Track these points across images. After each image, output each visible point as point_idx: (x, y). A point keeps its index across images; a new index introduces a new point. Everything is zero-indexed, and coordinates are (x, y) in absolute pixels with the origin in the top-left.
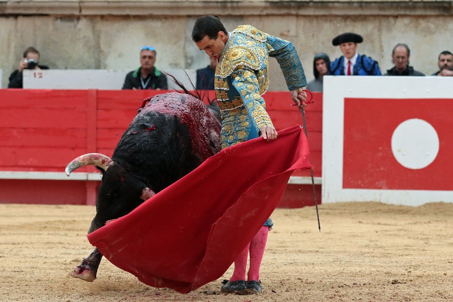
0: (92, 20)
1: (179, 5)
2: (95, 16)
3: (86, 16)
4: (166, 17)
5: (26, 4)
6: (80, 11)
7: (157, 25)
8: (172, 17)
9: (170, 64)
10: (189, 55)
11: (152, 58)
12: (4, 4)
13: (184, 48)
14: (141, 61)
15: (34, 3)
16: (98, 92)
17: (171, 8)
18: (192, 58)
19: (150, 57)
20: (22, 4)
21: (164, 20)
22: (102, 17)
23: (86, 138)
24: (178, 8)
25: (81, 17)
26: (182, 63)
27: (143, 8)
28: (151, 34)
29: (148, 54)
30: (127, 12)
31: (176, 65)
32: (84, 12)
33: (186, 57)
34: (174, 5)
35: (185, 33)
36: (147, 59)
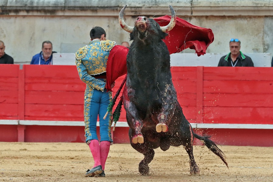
0: (199, 19)
1: (259, 9)
2: (202, 17)
3: (195, 17)
4: (250, 17)
5: (155, 9)
6: (192, 13)
7: (244, 22)
8: (255, 17)
9: (253, 49)
10: (266, 43)
11: (238, 47)
12: (140, 9)
13: (263, 39)
14: (231, 50)
15: (160, 8)
16: (203, 68)
17: (254, 11)
18: (268, 45)
19: (236, 47)
20: (152, 8)
21: (249, 19)
22: (207, 17)
23: (195, 99)
24: (259, 11)
25: (192, 18)
26: (261, 48)
27: (234, 11)
28: (240, 29)
29: (235, 45)
30: (224, 14)
31: (256, 50)
32: (194, 14)
33: (264, 44)
34: (256, 8)
35: (263, 28)
36: (234, 49)
